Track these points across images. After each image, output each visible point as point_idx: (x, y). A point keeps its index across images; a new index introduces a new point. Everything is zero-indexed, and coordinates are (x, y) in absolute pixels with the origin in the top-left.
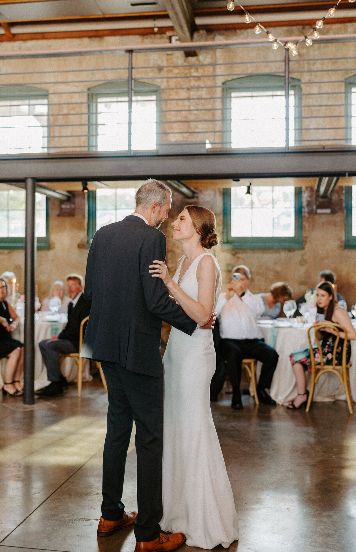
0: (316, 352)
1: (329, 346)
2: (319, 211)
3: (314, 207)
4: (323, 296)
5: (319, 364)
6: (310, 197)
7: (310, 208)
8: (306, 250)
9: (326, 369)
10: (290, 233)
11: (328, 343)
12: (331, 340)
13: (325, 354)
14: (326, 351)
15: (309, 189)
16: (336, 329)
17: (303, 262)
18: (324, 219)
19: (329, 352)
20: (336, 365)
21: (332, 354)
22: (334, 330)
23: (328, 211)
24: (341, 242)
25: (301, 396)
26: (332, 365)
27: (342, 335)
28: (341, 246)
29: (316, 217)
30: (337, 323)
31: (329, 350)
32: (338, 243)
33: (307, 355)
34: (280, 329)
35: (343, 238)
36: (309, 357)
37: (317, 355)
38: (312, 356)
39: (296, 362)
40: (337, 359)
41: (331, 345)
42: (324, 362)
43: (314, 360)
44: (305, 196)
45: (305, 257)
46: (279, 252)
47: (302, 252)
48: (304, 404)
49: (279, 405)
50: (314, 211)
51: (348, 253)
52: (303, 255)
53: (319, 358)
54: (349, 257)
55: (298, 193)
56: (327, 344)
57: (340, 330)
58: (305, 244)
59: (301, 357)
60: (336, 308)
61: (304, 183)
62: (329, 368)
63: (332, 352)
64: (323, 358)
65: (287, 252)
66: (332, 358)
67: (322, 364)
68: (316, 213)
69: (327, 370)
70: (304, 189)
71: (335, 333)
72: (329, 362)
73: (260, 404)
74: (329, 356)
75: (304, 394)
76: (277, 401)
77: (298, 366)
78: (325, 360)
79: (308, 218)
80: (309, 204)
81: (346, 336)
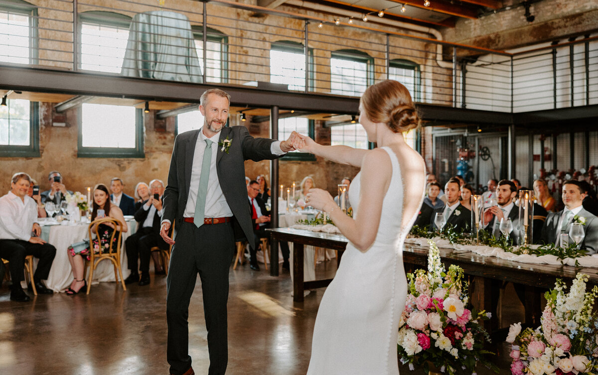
0: (95, 244)
1: (105, 238)
2: (55, 124)
3: (51, 121)
4: (102, 195)
5: (98, 253)
6: (47, 111)
7: (46, 121)
8: (43, 158)
9: (103, 257)
10: (26, 142)
11: (104, 235)
12: (107, 233)
13: (103, 245)
14: (103, 242)
15: (46, 104)
16: (114, 223)
17: (40, 168)
18: (59, 131)
19: (105, 243)
20: (112, 252)
21: (109, 244)
22: (113, 223)
23: (63, 125)
24: (75, 151)
25: (80, 282)
26: (109, 253)
27: (118, 228)
28: (75, 155)
29: (53, 129)
30: (113, 218)
31: (106, 241)
32: (72, 152)
33: (87, 246)
34: (52, 227)
35: (76, 148)
36: (88, 248)
37: (96, 246)
38: (91, 247)
39: (77, 254)
40: (113, 247)
41: (108, 237)
42: (102, 252)
43: (93, 251)
44: (42, 111)
45: (42, 164)
46: (17, 160)
47: (39, 160)
48: (84, 289)
49: (56, 293)
50: (51, 124)
51: (81, 161)
52: (40, 162)
53: (97, 248)
54: (82, 164)
55: (34, 107)
56: (104, 237)
57: (117, 223)
58: (42, 153)
59: (82, 249)
60: (111, 206)
61: (40, 98)
62: (106, 256)
63: (109, 243)
64: (102, 247)
65: (25, 159)
66: (109, 247)
67: (100, 253)
68: (52, 126)
69: (105, 258)
70: (40, 104)
71: (113, 226)
72: (106, 251)
73: (38, 295)
74: (107, 246)
75: (82, 281)
76: (55, 290)
77: (78, 258)
78: (103, 249)
79: (45, 129)
80: (46, 118)
81: (121, 228)
